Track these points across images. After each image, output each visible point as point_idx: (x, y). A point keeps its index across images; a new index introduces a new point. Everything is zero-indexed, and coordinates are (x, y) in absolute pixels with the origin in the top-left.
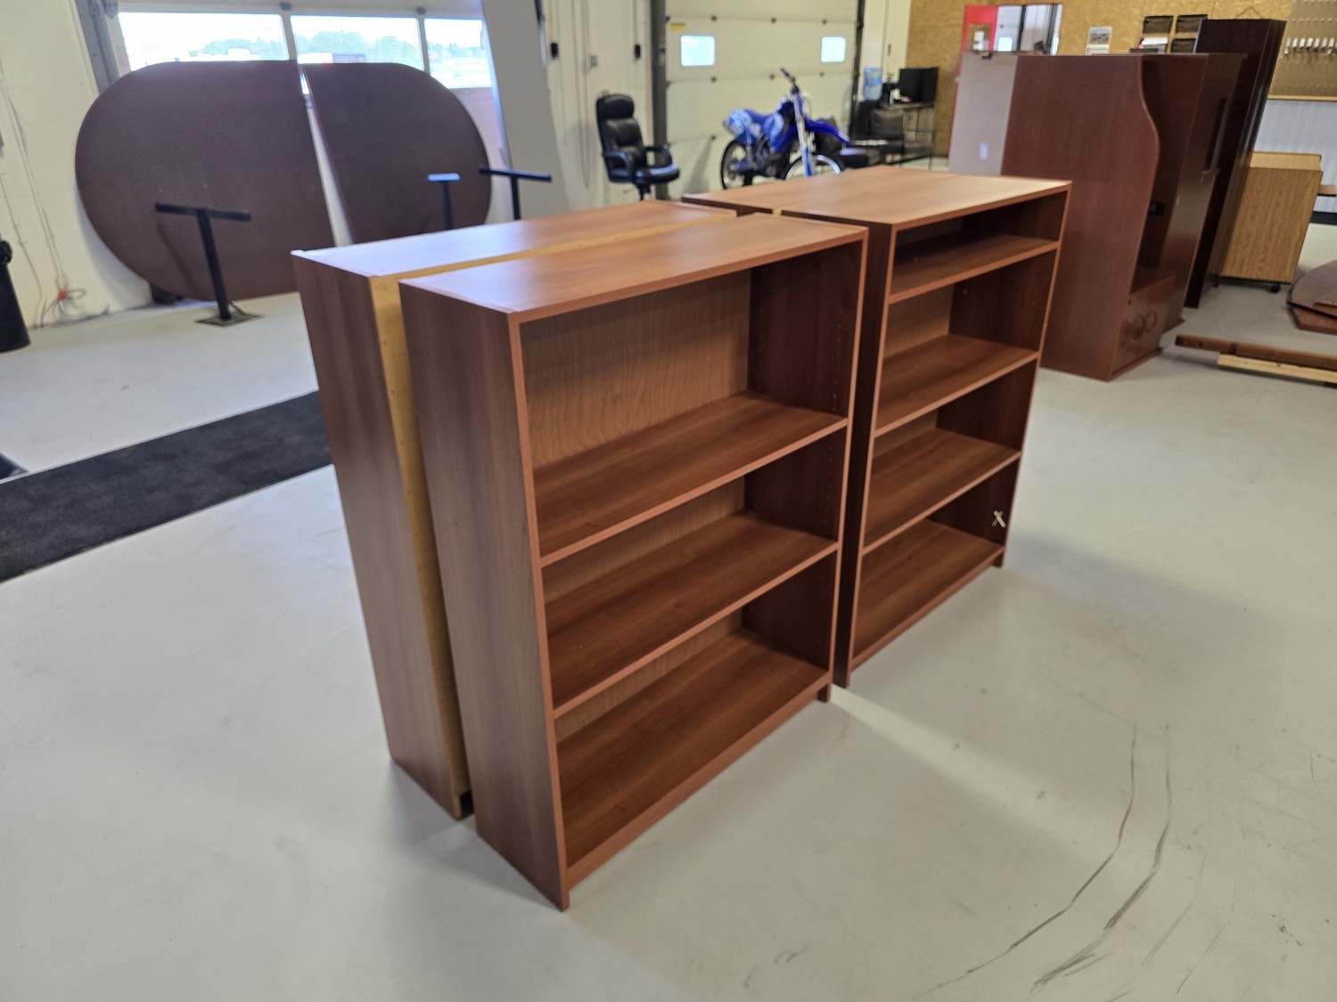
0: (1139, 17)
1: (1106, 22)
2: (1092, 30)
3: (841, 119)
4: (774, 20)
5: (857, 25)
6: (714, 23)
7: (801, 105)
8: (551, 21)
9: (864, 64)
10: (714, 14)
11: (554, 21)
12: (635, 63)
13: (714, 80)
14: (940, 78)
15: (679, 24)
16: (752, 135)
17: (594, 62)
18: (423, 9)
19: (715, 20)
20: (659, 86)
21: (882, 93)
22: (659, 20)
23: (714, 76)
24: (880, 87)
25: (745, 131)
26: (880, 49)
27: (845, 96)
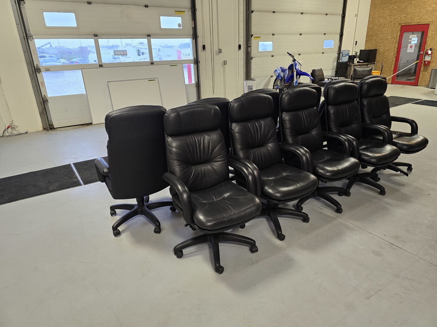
3: (331, 69)
4: (301, 34)
5: (340, 35)
6: (273, 36)
7: (296, 65)
8: (203, 37)
9: (342, 49)
10: (273, 33)
11: (204, 38)
12: (238, 51)
13: (272, 56)
14: (378, 53)
15: (258, 37)
16: (281, 76)
17: (220, 51)
18: (150, 35)
19: (274, 35)
20: (248, 59)
21: (349, 59)
22: (248, 36)
23: (272, 54)
24: (348, 57)
25: (279, 75)
26: (352, 43)
27: (334, 60)
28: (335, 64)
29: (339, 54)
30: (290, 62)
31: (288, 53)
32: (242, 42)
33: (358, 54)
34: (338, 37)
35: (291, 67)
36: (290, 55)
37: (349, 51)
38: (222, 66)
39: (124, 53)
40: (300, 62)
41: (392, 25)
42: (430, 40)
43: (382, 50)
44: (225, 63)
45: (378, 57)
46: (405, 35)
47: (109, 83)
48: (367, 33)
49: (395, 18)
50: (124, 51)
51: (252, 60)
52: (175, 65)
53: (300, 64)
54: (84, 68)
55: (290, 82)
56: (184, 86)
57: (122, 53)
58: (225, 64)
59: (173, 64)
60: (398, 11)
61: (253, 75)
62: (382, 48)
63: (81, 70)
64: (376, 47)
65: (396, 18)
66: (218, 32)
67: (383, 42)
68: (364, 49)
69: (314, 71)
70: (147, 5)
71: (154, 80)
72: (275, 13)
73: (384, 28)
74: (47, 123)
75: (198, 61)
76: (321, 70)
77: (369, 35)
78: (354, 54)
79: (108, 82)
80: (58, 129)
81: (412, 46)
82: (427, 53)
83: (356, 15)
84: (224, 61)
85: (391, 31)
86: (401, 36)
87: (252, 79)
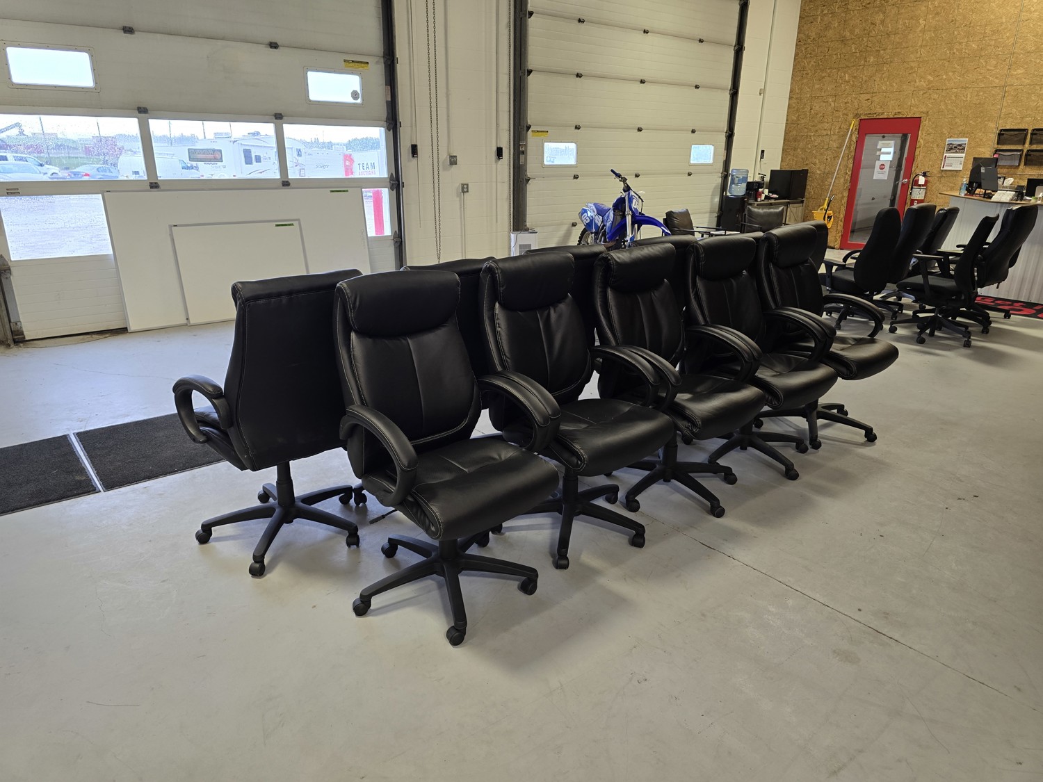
0: (995, 130)
1: (962, 134)
2: (948, 141)
3: (709, 210)
4: (640, 130)
5: (727, 134)
6: (577, 130)
7: (630, 201)
8: (411, 127)
9: (733, 166)
10: (578, 124)
11: (414, 127)
12: (496, 162)
13: (576, 177)
14: (809, 179)
15: (541, 131)
16: (596, 224)
17: (453, 161)
18: (281, 114)
19: (579, 129)
20: (520, 181)
21: (747, 190)
22: (520, 128)
23: (576, 173)
24: (744, 185)
25: (592, 221)
26: (753, 154)
27: (713, 192)
28: (717, 200)
29: (725, 178)
30: (617, 192)
31: (612, 171)
32: (505, 142)
33: (767, 179)
34: (722, 138)
35: (620, 205)
36: (618, 175)
37: (748, 171)
38: (457, 196)
39: (214, 156)
40: (639, 193)
41: (840, 117)
42: (924, 154)
43: (818, 172)
44: (464, 189)
45: (811, 188)
46: (869, 140)
47: (174, 228)
48: (786, 133)
49: (846, 101)
50: (214, 151)
51: (528, 185)
52: (344, 191)
53: (639, 197)
54: (108, 189)
55: (617, 238)
56: (366, 241)
57: (210, 156)
58: (463, 192)
59: (338, 187)
60: (853, 86)
61: (530, 220)
62: (818, 169)
63: (100, 195)
64: (807, 164)
65: (848, 102)
66: (448, 116)
67: (822, 154)
68: (779, 169)
69: (670, 214)
70: (276, 43)
71: (290, 225)
72: (581, 77)
73: (821, 122)
74: (7, 326)
75: (399, 182)
76: (686, 214)
77: (791, 138)
78: (757, 179)
79: (171, 226)
80: (35, 342)
81: (883, 165)
82: (916, 183)
83: (762, 92)
84: (463, 185)
85: (837, 131)
86: (860, 143)
87: (527, 230)
